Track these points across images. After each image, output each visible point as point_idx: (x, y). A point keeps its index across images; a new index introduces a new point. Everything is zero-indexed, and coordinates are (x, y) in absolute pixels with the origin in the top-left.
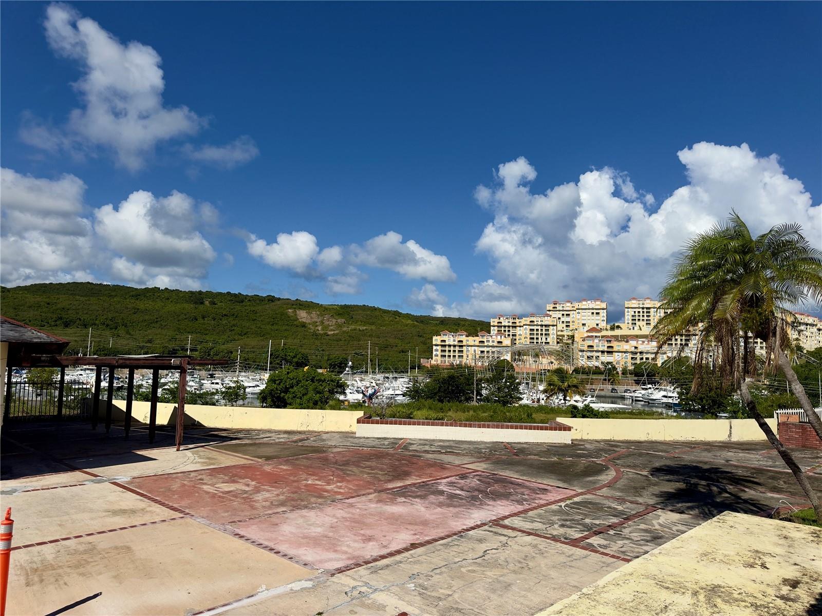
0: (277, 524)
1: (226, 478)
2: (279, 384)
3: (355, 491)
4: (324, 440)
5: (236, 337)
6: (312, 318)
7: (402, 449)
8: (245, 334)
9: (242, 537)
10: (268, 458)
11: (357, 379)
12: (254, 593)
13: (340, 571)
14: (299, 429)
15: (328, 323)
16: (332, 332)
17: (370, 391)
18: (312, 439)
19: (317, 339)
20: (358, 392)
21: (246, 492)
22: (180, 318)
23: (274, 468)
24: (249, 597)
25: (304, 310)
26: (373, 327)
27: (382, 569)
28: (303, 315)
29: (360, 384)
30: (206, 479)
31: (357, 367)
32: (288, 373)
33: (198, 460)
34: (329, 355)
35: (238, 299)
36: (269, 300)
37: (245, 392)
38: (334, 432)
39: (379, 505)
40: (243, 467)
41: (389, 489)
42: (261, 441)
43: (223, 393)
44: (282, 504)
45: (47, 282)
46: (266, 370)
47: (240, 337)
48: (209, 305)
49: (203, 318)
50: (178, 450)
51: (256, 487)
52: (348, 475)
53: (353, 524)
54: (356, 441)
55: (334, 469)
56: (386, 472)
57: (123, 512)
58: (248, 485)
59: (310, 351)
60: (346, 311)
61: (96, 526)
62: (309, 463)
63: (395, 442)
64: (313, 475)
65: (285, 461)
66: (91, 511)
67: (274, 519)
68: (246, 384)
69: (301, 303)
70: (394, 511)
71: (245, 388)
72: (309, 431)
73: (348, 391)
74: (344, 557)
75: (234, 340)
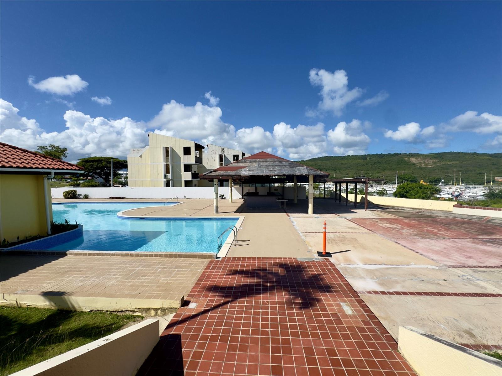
0: (415, 242)
1: (387, 222)
2: (403, 189)
3: (457, 236)
4: (433, 213)
5: (381, 171)
6: (418, 161)
7: (487, 221)
8: (385, 170)
9: (399, 244)
10: (405, 217)
11: (447, 188)
12: (409, 264)
13: (453, 267)
14: (418, 208)
15: (427, 162)
16: (431, 166)
17: (457, 194)
18: (426, 212)
19: (421, 170)
20: (448, 194)
21: (397, 228)
22: (358, 165)
23: (409, 221)
24: (407, 265)
25: (413, 157)
26: (457, 162)
27: (481, 272)
28: (413, 160)
29: (448, 190)
30: (379, 222)
31: (447, 182)
32: (407, 185)
33: (374, 215)
34: (428, 177)
35: (381, 156)
36: (395, 155)
37: (386, 192)
38: (438, 210)
39: (474, 244)
40: (394, 219)
41: (480, 238)
42: (400, 211)
43: (377, 192)
44: (416, 235)
45: (315, 158)
46: (395, 184)
47: (383, 171)
48: (369, 160)
49: (367, 164)
50: (366, 211)
51: (401, 227)
52: (451, 229)
53: (458, 250)
54: (452, 215)
55: (442, 226)
56: (476, 231)
57: (351, 228)
58: (398, 226)
59: (418, 176)
60: (439, 156)
61: (344, 231)
62: (426, 221)
63: (480, 218)
64: (430, 227)
65: (414, 219)
66: (341, 226)
67: (413, 240)
68: (387, 189)
69: (412, 154)
70: (486, 249)
71: (386, 191)
72: (424, 209)
73: (442, 193)
74: (455, 261)
75: (380, 172)
